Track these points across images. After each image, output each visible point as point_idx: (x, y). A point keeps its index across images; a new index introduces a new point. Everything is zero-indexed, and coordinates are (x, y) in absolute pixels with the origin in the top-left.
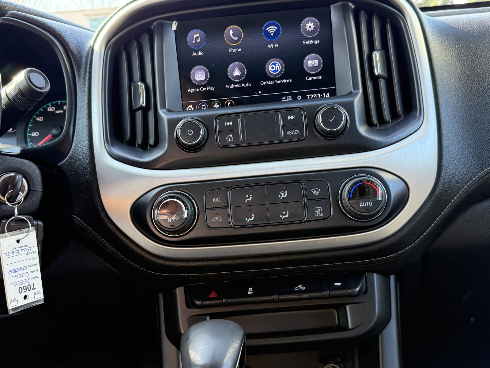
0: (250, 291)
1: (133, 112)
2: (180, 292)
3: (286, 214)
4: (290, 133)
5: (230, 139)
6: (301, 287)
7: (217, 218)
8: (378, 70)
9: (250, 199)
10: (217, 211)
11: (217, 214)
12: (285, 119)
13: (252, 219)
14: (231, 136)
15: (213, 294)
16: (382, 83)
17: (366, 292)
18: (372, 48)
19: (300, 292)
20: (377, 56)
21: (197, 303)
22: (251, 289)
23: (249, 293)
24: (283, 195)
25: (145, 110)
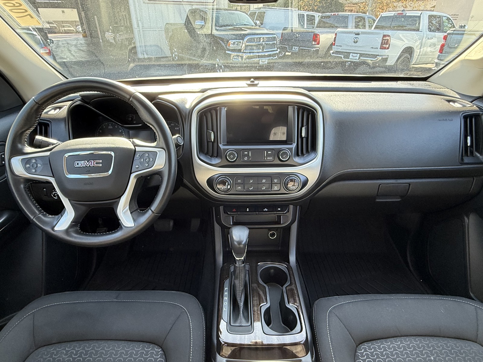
0: (248, 210)
1: (208, 142)
2: (221, 208)
3: (264, 188)
4: (268, 158)
5: (246, 159)
6: (266, 210)
7: (239, 188)
8: (303, 135)
9: (252, 182)
10: (239, 185)
11: (239, 186)
12: (267, 153)
13: (252, 189)
14: (246, 157)
15: (234, 210)
16: (304, 140)
17: (288, 212)
18: (302, 126)
19: (266, 211)
20: (304, 129)
21: (229, 213)
22: (248, 209)
23: (247, 211)
24: (264, 181)
25: (213, 143)
